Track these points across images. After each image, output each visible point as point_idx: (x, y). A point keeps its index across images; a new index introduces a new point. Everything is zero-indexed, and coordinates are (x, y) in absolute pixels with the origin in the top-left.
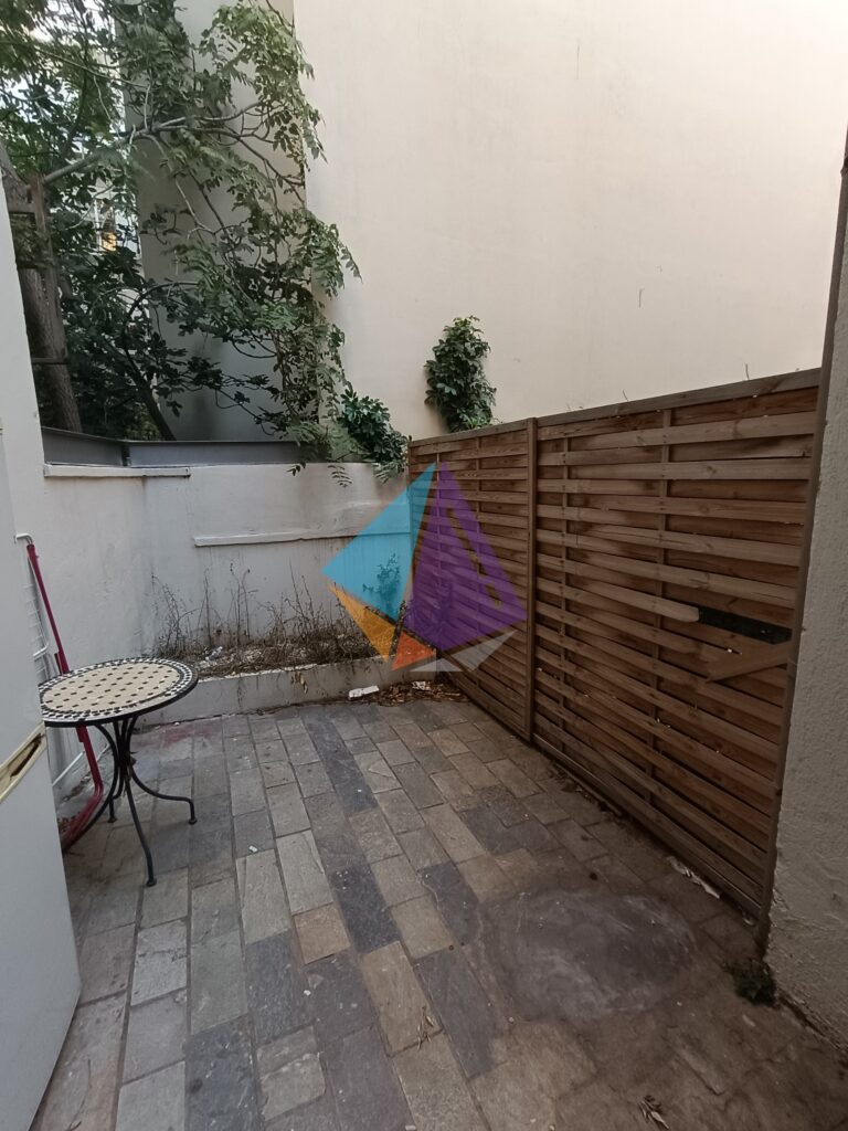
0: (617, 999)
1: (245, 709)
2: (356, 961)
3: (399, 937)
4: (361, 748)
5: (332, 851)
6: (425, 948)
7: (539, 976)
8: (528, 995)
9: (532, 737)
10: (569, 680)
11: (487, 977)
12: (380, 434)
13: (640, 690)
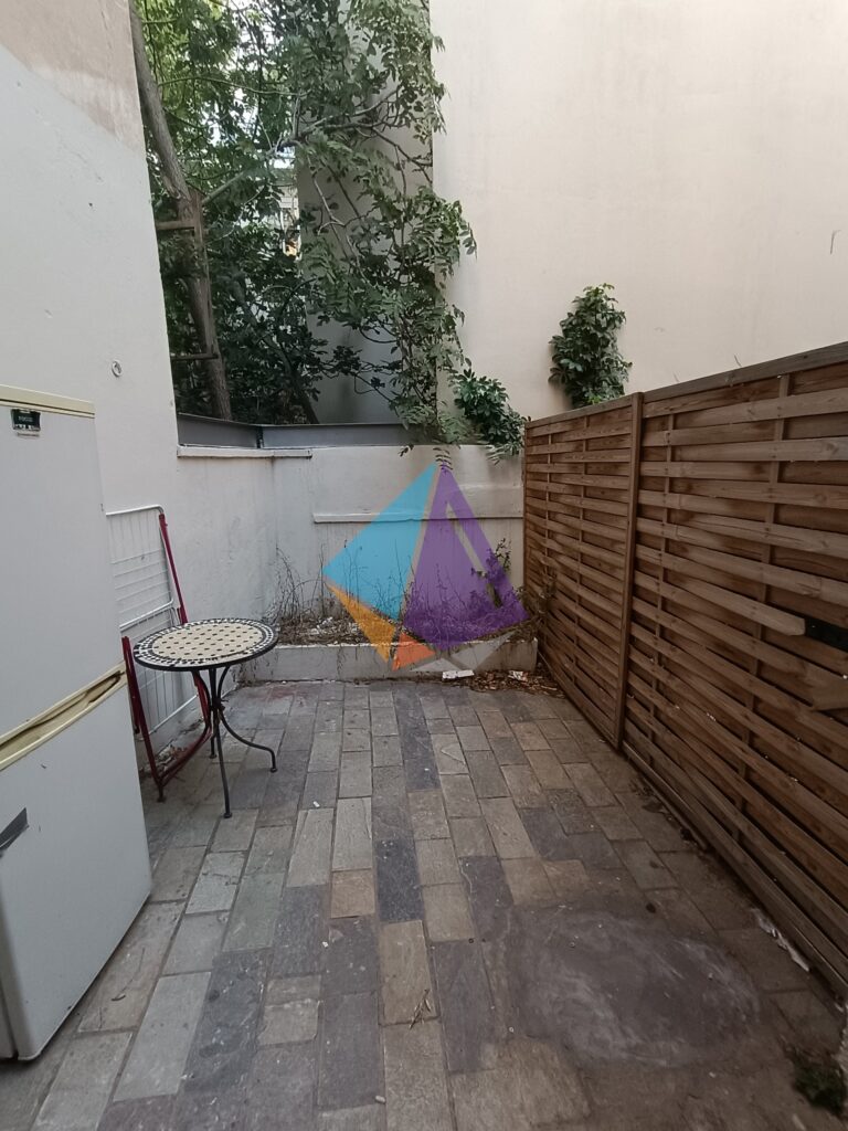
0: (637, 1046)
1: (344, 678)
2: (376, 929)
3: (422, 917)
4: (441, 727)
5: (384, 821)
6: (445, 933)
7: (555, 995)
8: (537, 1012)
9: (621, 745)
10: (661, 689)
11: (499, 980)
12: (496, 416)
13: (734, 710)
